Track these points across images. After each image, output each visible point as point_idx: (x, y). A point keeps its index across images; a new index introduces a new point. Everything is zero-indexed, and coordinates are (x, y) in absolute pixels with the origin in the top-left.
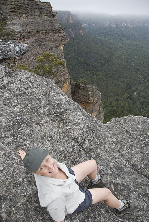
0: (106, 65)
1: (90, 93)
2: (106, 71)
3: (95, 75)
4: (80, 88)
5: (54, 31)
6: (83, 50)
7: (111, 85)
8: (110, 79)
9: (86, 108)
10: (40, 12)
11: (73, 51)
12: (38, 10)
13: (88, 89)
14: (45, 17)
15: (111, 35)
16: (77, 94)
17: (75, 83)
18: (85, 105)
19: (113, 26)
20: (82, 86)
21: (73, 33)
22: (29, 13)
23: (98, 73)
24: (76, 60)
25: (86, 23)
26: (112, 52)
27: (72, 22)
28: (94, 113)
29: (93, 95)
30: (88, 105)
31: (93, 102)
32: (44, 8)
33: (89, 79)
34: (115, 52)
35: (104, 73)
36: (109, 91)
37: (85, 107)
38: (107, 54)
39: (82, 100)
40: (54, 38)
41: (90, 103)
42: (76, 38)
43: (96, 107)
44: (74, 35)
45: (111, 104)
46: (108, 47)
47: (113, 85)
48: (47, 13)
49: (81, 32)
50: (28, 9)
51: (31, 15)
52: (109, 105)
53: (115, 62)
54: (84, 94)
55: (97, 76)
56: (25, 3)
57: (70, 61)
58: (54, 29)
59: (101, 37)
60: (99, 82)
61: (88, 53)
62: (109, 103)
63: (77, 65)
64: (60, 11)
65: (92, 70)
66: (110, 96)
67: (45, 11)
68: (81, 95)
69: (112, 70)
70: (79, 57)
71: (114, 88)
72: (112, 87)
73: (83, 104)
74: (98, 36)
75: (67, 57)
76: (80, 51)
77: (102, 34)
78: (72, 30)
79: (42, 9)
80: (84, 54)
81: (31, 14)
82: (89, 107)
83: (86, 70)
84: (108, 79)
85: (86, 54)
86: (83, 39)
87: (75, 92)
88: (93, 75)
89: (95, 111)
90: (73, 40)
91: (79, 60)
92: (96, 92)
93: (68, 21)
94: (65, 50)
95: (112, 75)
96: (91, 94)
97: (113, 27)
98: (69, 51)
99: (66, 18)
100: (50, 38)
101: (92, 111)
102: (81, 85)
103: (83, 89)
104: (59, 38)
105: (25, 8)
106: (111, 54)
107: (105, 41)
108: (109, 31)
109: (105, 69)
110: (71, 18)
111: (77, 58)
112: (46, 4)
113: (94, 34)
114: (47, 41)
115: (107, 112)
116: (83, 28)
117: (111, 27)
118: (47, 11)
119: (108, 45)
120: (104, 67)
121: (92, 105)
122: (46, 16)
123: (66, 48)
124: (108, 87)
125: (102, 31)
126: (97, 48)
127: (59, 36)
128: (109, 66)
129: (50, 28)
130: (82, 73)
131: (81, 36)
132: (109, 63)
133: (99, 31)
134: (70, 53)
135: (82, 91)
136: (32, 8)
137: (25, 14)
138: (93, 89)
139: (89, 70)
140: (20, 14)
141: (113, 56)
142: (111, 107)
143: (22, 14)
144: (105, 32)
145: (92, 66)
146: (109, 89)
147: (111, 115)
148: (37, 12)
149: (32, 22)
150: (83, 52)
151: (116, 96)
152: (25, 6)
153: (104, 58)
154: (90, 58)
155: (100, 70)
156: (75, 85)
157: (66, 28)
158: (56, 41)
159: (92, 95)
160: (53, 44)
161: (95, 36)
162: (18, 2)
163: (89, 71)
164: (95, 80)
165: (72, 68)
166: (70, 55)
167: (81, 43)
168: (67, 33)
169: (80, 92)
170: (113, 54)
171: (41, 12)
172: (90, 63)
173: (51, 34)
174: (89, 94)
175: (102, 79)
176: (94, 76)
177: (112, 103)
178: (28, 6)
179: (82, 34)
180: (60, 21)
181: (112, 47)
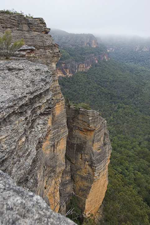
0: (135, 96)
1: (90, 118)
2: (135, 104)
3: (121, 108)
4: (79, 114)
5: (45, 48)
6: (107, 79)
7: (140, 120)
8: (140, 113)
9: (87, 136)
10: (29, 27)
11: (95, 79)
12: (26, 25)
13: (88, 114)
14: (35, 32)
15: (142, 61)
16: (77, 120)
17: (75, 108)
18: (85, 133)
19: (145, 50)
20: (81, 111)
21: (96, 59)
22: (15, 28)
23: (125, 106)
24: (98, 90)
25: (112, 47)
26: (143, 81)
27: (95, 47)
28: (96, 143)
29: (94, 122)
30: (89, 133)
31: (95, 130)
32: (34, 24)
33: (114, 113)
34: (147, 81)
35: (132, 106)
36: (138, 128)
37: (85, 135)
38: (136, 83)
39: (82, 127)
40: (44, 55)
41: (91, 131)
42: (99, 65)
43: (98, 136)
44: (97, 62)
45: (140, 144)
46: (138, 74)
47: (143, 121)
48: (37, 29)
49: (106, 57)
50: (13, 23)
51: (18, 30)
52: (137, 146)
53: (146, 93)
54: (84, 120)
55: (124, 109)
56: (11, 18)
57: (90, 91)
58: (45, 45)
59: (131, 63)
60: (126, 117)
61: (113, 81)
62: (138, 143)
63: (99, 96)
64: (81, 34)
65: (118, 103)
66: (140, 135)
67: (35, 26)
68: (81, 122)
69: (142, 102)
70: (102, 86)
71: (145, 124)
72: (142, 123)
73: (83, 132)
74: (126, 62)
75: (88, 86)
76: (104, 79)
77: (131, 59)
78: (95, 55)
79: (31, 24)
80: (108, 83)
81: (17, 28)
82: (90, 135)
83: (110, 102)
84: (137, 113)
85: (110, 83)
86: (107, 66)
87: (74, 117)
88: (119, 108)
89: (98, 141)
90: (96, 66)
91: (102, 90)
92: (98, 118)
93: (90, 46)
94: (86, 78)
95: (143, 108)
96: (91, 120)
97: (145, 52)
98: (90, 79)
99: (88, 41)
100: (40, 54)
101: (94, 140)
102: (80, 109)
103: (83, 114)
104: (50, 54)
105: (10, 22)
106: (142, 83)
107: (134, 68)
108: (140, 56)
109: (134, 101)
110: (93, 41)
111: (100, 88)
112: (37, 19)
113: (122, 60)
114: (36, 57)
115: (135, 154)
116: (108, 53)
117: (142, 51)
118: (38, 26)
119: (139, 73)
120: (133, 99)
121: (93, 133)
122: (37, 31)
123: (87, 75)
124: (137, 123)
125: (132, 56)
126: (124, 77)
127: (50, 53)
128: (139, 98)
129: (40, 44)
130: (106, 106)
131: (105, 62)
132: (139, 94)
133: (127, 56)
134: (91, 82)
135: (82, 116)
136: (19, 23)
137: (9, 28)
138: (94, 114)
139: (114, 102)
140: (3, 28)
141: (144, 86)
142: (140, 149)
143: (7, 28)
144: (135, 57)
145: (118, 97)
146: (138, 126)
147: (140, 158)
148: (25, 27)
149: (18, 37)
150: (107, 80)
151: (146, 134)
152: (11, 20)
153: (133, 88)
154: (115, 88)
155: (127, 103)
156: (75, 110)
157: (88, 52)
158: (47, 57)
159: (93, 120)
160: (43, 61)
161: (122, 62)
162: (3, 17)
163: (113, 104)
164: (121, 114)
165: (92, 99)
166: (91, 84)
167: (105, 71)
168: (88, 58)
169: (80, 117)
170: (145, 84)
171: (31, 28)
172: (115, 94)
173: (41, 50)
174: (89, 120)
175: (130, 114)
176: (120, 110)
177: (142, 143)
178: (14, 21)
179: (107, 60)
180: (80, 45)
181: (144, 75)
